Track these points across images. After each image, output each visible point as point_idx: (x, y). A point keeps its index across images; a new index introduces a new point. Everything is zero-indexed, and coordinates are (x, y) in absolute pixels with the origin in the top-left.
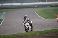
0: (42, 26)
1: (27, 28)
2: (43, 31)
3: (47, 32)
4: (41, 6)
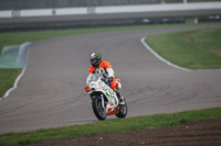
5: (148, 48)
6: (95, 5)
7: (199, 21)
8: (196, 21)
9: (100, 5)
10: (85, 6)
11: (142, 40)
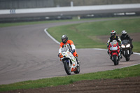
4: (59, 17)
6: (15, 9)
7: (81, 18)
8: (79, 18)
10: (8, 8)
11: (45, 30)
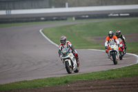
0: (57, 65)
1: (70, 64)
2: (61, 78)
3: (68, 80)
4: (55, 18)
5: (44, 35)
6: (11, 9)
7: (76, 19)
8: (74, 19)
9: (14, 9)
10: (4, 9)
11: (41, 31)
